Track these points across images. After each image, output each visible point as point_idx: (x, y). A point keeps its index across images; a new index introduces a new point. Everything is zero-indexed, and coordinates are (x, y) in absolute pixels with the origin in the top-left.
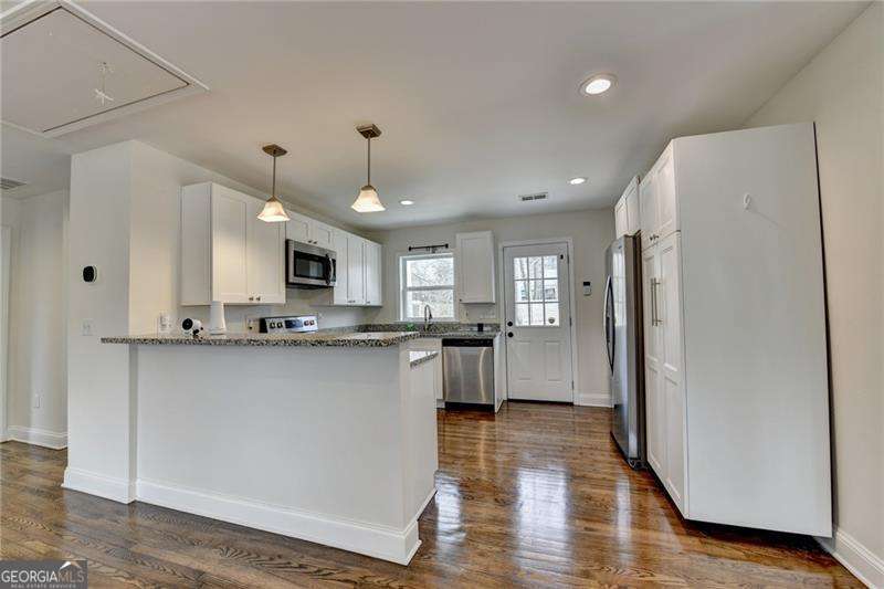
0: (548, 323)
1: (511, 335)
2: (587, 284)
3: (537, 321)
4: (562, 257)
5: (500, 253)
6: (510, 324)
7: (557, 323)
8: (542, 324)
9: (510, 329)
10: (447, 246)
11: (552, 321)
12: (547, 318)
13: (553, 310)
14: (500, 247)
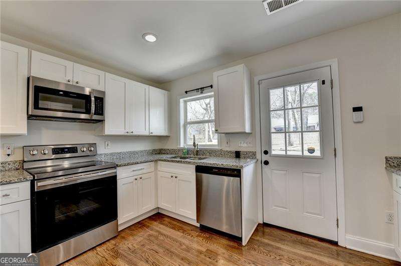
0: (306, 153)
1: (266, 163)
2: (358, 109)
3: (295, 150)
4: (323, 82)
5: (256, 86)
6: (266, 152)
7: (317, 153)
8: (300, 153)
9: (265, 158)
10: (211, 86)
11: (311, 151)
12: (306, 147)
13: (313, 140)
14: (256, 80)
